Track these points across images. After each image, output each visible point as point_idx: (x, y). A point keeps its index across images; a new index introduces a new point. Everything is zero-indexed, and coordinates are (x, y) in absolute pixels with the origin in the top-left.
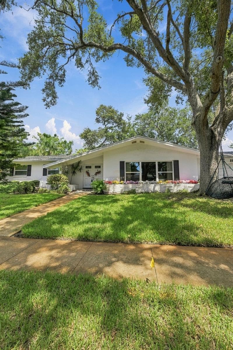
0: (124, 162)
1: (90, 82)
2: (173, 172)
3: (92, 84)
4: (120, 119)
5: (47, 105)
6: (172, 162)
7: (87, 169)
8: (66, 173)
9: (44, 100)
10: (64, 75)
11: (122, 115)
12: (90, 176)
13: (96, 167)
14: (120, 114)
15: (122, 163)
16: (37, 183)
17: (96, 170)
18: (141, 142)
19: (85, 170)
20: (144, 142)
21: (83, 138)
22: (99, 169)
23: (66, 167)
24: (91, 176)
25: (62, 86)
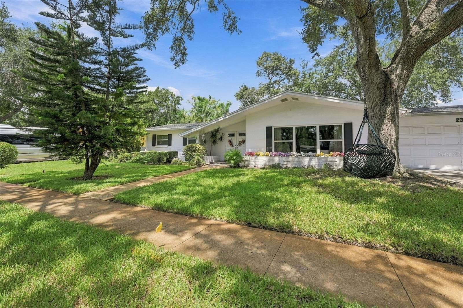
0: (271, 127)
1: (227, 27)
2: (343, 140)
3: (229, 29)
4: (290, 69)
5: (177, 65)
6: (342, 125)
7: (230, 138)
8: (204, 142)
9: (173, 59)
10: (193, 25)
11: (292, 62)
12: (233, 147)
13: (240, 135)
14: (289, 62)
15: (269, 130)
16: (175, 154)
17: (240, 139)
18: (293, 99)
19: (227, 138)
20: (297, 99)
21: (238, 99)
22: (243, 137)
23: (203, 135)
24: (234, 145)
25: (191, 39)
